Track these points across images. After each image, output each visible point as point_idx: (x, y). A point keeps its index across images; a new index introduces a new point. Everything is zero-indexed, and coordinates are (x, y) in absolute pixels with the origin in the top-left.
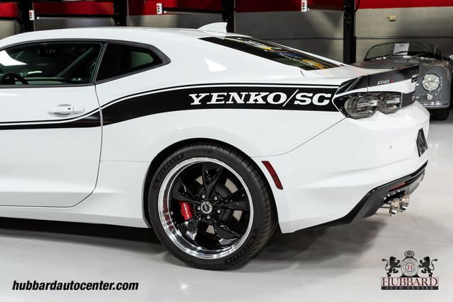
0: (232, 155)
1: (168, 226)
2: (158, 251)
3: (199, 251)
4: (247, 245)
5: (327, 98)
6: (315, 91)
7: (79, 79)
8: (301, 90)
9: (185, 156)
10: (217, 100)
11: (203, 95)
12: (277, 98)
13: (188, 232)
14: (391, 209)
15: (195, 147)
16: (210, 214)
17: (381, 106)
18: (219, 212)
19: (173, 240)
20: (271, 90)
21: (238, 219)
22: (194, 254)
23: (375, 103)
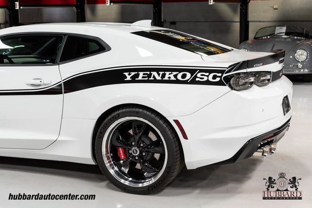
0: (153, 116)
1: (109, 164)
2: (102, 180)
3: (130, 181)
4: (163, 178)
5: (219, 77)
6: (210, 72)
7: (48, 61)
8: (201, 71)
9: (120, 115)
10: (143, 77)
11: (133, 74)
12: (184, 76)
13: (123, 168)
14: (263, 152)
15: (128, 110)
16: (138, 156)
17: (256, 81)
18: (144, 154)
19: (112, 173)
20: (180, 71)
21: (158, 159)
22: (127, 183)
23: (252, 79)
